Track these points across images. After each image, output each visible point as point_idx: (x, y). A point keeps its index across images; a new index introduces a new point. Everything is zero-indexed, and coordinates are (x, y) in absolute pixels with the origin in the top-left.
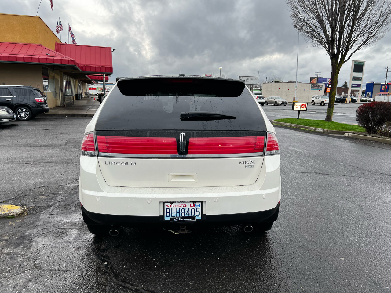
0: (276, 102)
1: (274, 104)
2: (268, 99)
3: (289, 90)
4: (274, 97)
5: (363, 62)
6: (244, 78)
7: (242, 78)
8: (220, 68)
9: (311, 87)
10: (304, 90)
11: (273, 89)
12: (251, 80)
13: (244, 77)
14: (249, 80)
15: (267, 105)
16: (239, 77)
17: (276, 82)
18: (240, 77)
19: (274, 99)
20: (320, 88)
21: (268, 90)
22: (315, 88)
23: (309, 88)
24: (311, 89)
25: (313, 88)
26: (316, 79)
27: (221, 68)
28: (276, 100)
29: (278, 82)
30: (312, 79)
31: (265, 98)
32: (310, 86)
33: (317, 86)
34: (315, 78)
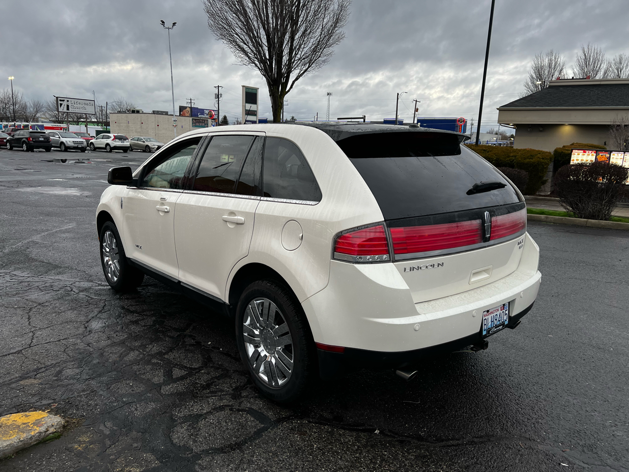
0: (147, 146)
1: (144, 149)
2: (132, 141)
3: (158, 126)
4: (142, 138)
5: (256, 89)
6: (68, 101)
7: (64, 101)
8: (10, 78)
9: (193, 123)
10: (182, 128)
11: (130, 124)
12: (82, 106)
13: (66, 100)
14: (77, 106)
15: (132, 150)
16: (57, 98)
17: (133, 112)
18: (59, 99)
19: (144, 142)
20: (205, 124)
21: (121, 124)
22: (198, 124)
23: (190, 125)
24: (193, 126)
25: (195, 123)
26: (188, 109)
27: (13, 78)
28: (146, 143)
29: (138, 112)
30: (182, 109)
31: (128, 139)
32: (190, 120)
33: (200, 122)
34: (185, 108)
